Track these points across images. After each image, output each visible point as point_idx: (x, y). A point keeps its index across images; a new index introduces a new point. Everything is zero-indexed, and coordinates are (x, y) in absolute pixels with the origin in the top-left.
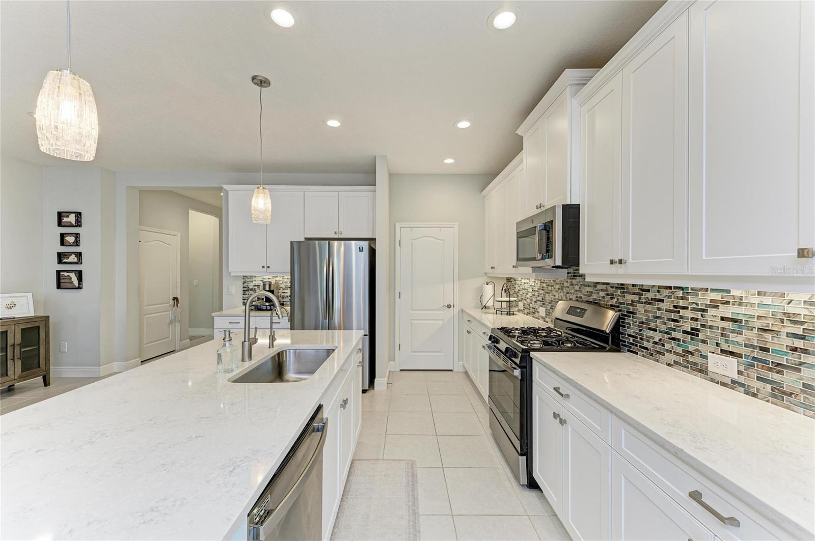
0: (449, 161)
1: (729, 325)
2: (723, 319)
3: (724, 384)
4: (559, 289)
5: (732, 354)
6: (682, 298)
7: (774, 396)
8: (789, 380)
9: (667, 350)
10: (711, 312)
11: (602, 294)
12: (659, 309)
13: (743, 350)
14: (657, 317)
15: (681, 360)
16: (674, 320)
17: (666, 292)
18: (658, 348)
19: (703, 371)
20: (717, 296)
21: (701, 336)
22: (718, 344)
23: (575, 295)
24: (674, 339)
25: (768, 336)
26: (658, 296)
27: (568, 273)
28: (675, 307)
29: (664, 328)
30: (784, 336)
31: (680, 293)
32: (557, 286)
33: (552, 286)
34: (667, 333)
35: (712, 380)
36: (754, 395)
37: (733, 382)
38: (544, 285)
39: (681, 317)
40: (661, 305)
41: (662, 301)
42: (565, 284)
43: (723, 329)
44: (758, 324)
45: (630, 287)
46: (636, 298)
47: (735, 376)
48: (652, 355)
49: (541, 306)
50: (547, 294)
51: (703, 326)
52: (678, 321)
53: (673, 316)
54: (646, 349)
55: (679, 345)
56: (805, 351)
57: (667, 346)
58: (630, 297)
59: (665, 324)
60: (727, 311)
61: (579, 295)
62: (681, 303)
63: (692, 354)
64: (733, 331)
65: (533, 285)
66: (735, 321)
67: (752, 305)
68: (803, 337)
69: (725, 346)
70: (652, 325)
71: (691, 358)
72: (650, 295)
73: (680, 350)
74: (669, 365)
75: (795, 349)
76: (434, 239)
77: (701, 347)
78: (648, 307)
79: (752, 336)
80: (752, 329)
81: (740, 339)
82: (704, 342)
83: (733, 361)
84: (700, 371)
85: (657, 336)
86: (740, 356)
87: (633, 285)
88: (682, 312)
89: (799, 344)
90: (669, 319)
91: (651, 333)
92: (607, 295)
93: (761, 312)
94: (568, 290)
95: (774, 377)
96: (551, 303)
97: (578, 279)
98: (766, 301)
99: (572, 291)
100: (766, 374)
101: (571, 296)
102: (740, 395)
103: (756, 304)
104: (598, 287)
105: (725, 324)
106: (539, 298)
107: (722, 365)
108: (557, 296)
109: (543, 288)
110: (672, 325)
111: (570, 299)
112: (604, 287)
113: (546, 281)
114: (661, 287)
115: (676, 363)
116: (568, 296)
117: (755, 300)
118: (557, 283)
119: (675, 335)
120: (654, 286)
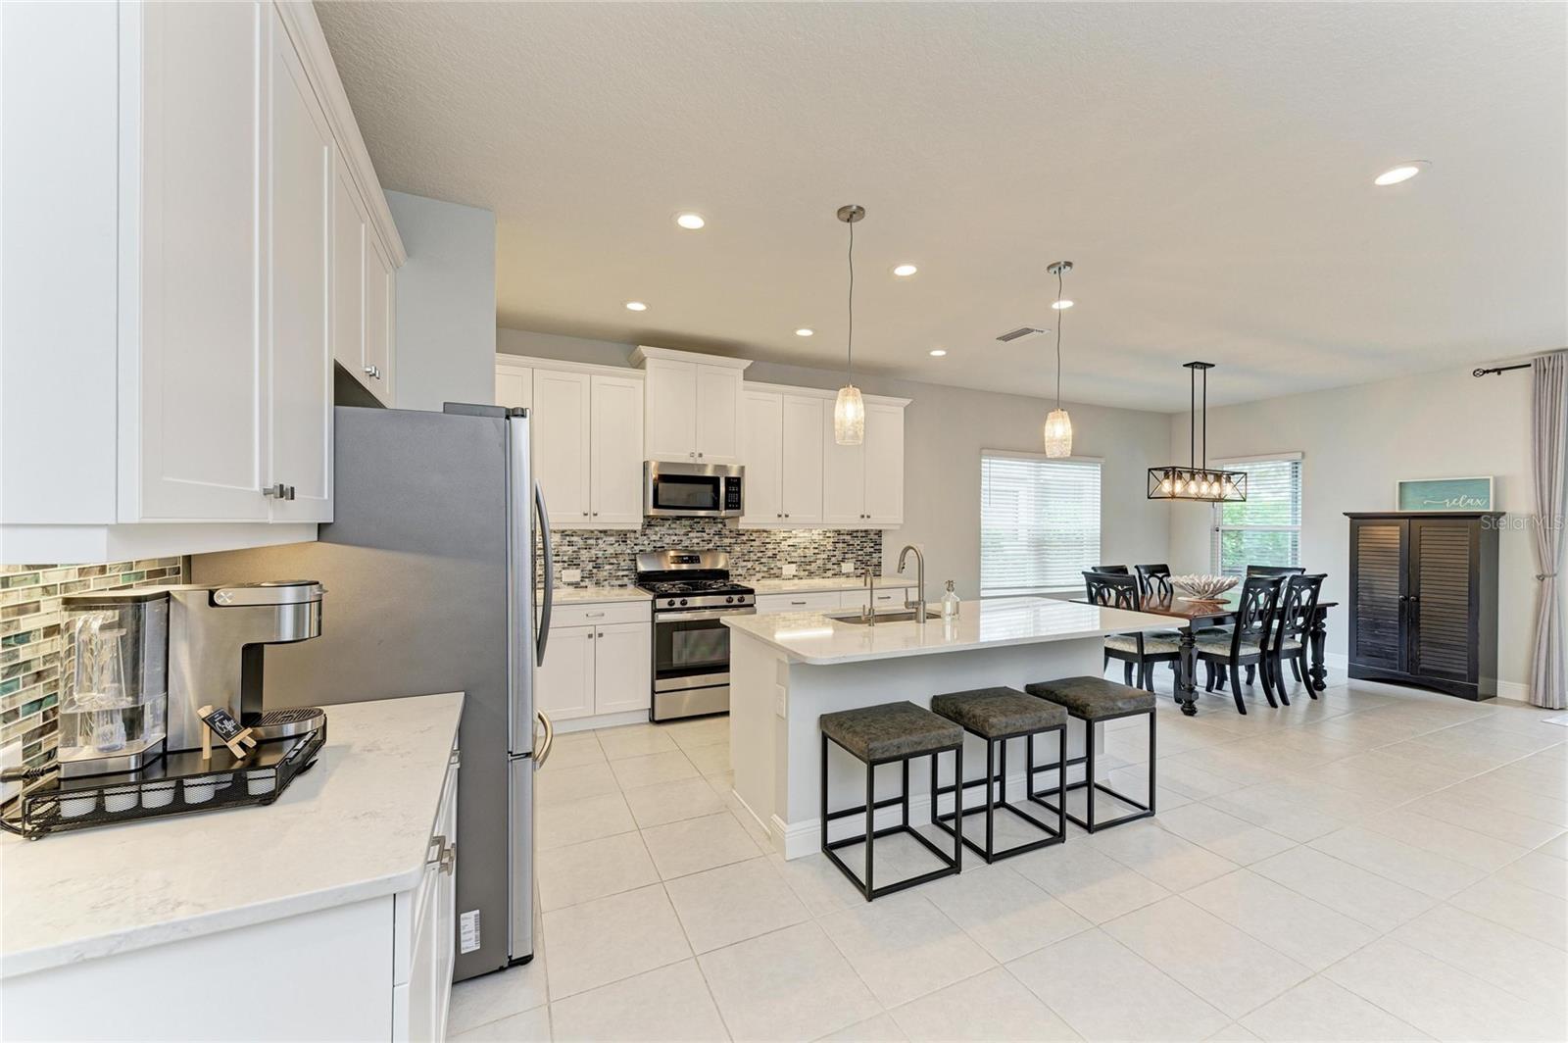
1: (792, 549)
2: (788, 546)
3: (788, 579)
4: (617, 541)
5: (793, 562)
6: (766, 538)
7: (808, 576)
8: (813, 567)
9: (757, 572)
10: (783, 543)
11: (695, 541)
12: (751, 546)
13: (797, 559)
14: (750, 552)
15: (766, 575)
16: (761, 552)
17: (754, 535)
18: (751, 572)
19: (780, 576)
20: (786, 535)
21: (778, 558)
22: (786, 560)
24: (762, 563)
25: (806, 550)
26: (752, 538)
28: (762, 543)
29: (755, 558)
30: (811, 549)
31: (765, 534)
32: (612, 539)
34: (757, 560)
35: (785, 578)
36: (801, 579)
37: (793, 576)
38: (575, 539)
39: (766, 549)
40: (753, 543)
41: (755, 540)
43: (789, 551)
44: (802, 545)
46: (733, 541)
47: (794, 573)
48: (746, 578)
49: (564, 569)
50: (583, 552)
51: (778, 552)
52: (764, 552)
53: (761, 549)
54: (741, 575)
55: (765, 566)
56: (818, 554)
57: (757, 569)
58: (727, 541)
59: (756, 555)
60: (790, 542)
61: (659, 544)
62: (768, 540)
63: (772, 569)
64: (793, 551)
66: (793, 546)
67: (800, 537)
68: (816, 549)
69: (789, 560)
70: (746, 558)
71: (772, 572)
73: (765, 569)
74: (758, 580)
75: (814, 554)
77: (779, 564)
79: (800, 552)
80: (800, 549)
81: (795, 554)
83: (794, 565)
85: (749, 565)
86: (796, 563)
88: (767, 546)
89: (816, 551)
91: (745, 564)
93: (803, 540)
94: (637, 541)
95: (808, 567)
96: (595, 561)
97: (657, 529)
98: (806, 534)
99: (646, 542)
100: (807, 568)
101: (642, 548)
102: (796, 581)
103: (802, 537)
104: (691, 535)
105: (789, 549)
106: (557, 558)
107: (789, 570)
108: (611, 550)
109: (571, 544)
110: (760, 555)
111: (641, 551)
112: (699, 534)
113: (579, 533)
114: (753, 531)
115: (763, 577)
116: (637, 548)
117: (801, 535)
118: (612, 535)
119: (763, 560)
120: (748, 531)
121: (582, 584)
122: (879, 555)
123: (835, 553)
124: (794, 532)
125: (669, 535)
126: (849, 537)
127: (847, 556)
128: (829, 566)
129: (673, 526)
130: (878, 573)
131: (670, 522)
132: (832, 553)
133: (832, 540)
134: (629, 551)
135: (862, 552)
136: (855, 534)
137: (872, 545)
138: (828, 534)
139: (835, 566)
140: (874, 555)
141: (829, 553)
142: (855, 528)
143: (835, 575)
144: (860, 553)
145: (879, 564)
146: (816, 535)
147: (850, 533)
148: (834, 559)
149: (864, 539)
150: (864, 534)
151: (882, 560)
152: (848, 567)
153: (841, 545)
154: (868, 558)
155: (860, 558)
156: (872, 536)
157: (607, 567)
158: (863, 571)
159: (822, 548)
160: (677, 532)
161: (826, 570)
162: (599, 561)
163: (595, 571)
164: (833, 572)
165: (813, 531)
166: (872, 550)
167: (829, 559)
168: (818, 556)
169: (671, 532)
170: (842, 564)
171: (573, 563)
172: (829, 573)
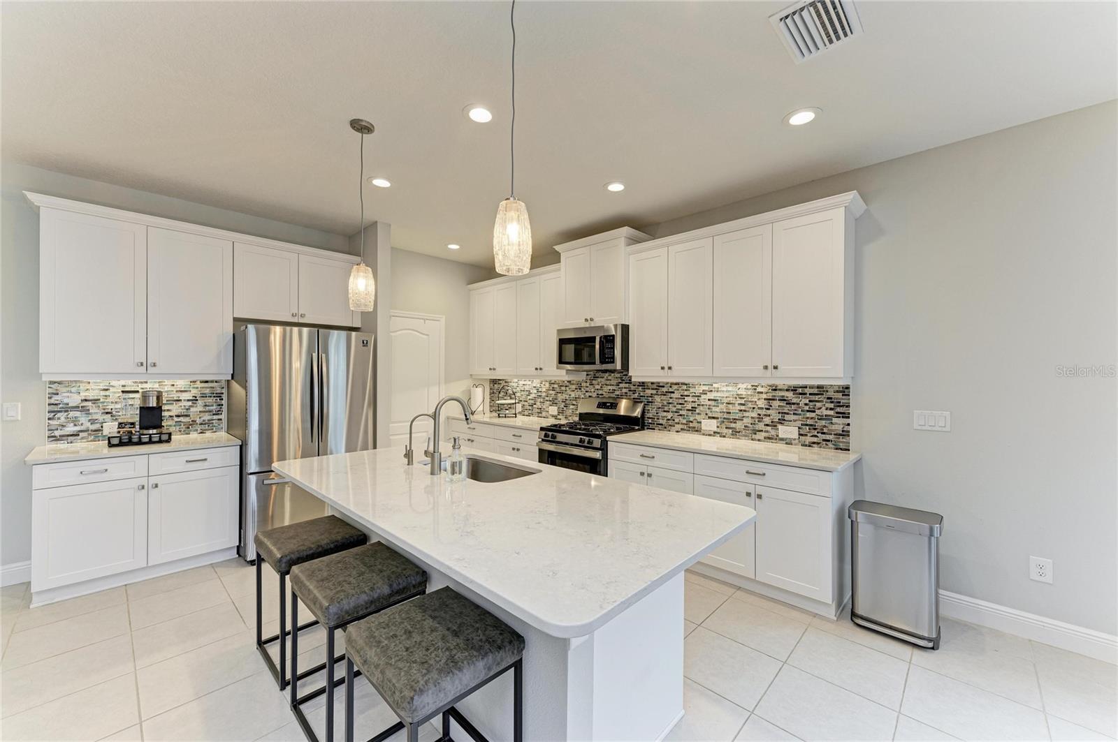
0: (454, 247)
1: (712, 403)
2: (709, 400)
3: (710, 435)
4: (576, 389)
5: (714, 418)
6: (686, 390)
7: (732, 435)
8: (739, 425)
9: (676, 423)
10: (703, 396)
11: (624, 390)
12: (671, 398)
13: (719, 415)
14: (670, 403)
15: (685, 427)
16: (681, 404)
17: (675, 387)
18: (670, 422)
19: (698, 431)
20: (706, 388)
21: (697, 411)
22: (706, 414)
23: (595, 393)
24: (681, 415)
25: (730, 406)
26: (670, 390)
27: (587, 375)
28: (681, 396)
29: (674, 409)
30: (737, 405)
31: (685, 387)
32: (574, 387)
33: (566, 386)
34: (676, 412)
35: (704, 434)
36: (724, 437)
37: (715, 433)
38: (556, 386)
39: (685, 401)
40: (672, 395)
41: (673, 392)
42: (584, 384)
43: (709, 405)
44: (726, 400)
45: (650, 384)
46: (654, 392)
47: (716, 429)
48: (666, 428)
49: (551, 405)
50: (559, 395)
51: (698, 405)
52: (683, 404)
53: (680, 401)
54: (662, 425)
55: (684, 418)
56: (745, 411)
57: (677, 420)
58: (649, 392)
59: (675, 406)
60: (711, 395)
61: (600, 392)
62: (686, 393)
63: (692, 422)
64: (714, 406)
65: (538, 386)
66: (715, 400)
67: (723, 391)
68: (744, 405)
69: (710, 415)
70: (666, 409)
71: (691, 425)
72: (664, 390)
73: (684, 421)
74: (677, 432)
75: (741, 411)
76: (418, 334)
77: (698, 417)
78: (663, 397)
79: (723, 407)
80: (723, 403)
81: (717, 409)
82: (698, 414)
83: (715, 421)
84: (697, 431)
85: (669, 415)
86: (717, 418)
87: (652, 383)
88: (686, 398)
89: (743, 408)
90: (677, 404)
91: (665, 414)
92: (629, 391)
93: (727, 395)
94: (588, 389)
95: (733, 425)
96: (564, 401)
97: (599, 380)
98: (730, 388)
99: (593, 390)
100: (730, 425)
101: (590, 395)
102: (717, 438)
103: (725, 391)
104: (621, 385)
105: (710, 403)
106: (547, 398)
107: (709, 425)
108: (573, 395)
109: (553, 389)
110: (679, 407)
111: (590, 396)
112: (627, 385)
113: (557, 382)
114: (672, 384)
115: (682, 429)
116: (587, 394)
117: (725, 389)
118: (573, 384)
119: (681, 412)
120: (667, 383)
121: (559, 417)
122: (846, 421)
123: (769, 412)
124: (715, 385)
125: (607, 385)
126: (790, 395)
127: (787, 417)
128: (761, 426)
129: (610, 378)
130: (842, 446)
131: (607, 374)
132: (763, 412)
133: (764, 396)
134: (583, 396)
135: (813, 415)
136: (800, 390)
137: (832, 406)
138: (759, 389)
139: (769, 428)
140: (835, 420)
141: (760, 411)
142: (801, 383)
143: (769, 438)
144: (808, 415)
145: (845, 434)
146: (743, 389)
147: (794, 389)
148: (767, 421)
149: (817, 398)
150: (816, 391)
151: (850, 428)
152: (789, 431)
153: (776, 404)
154: (823, 423)
155: (809, 422)
156: (831, 394)
157: (572, 407)
158: (815, 440)
159: (750, 405)
160: (612, 382)
161: (755, 432)
162: (567, 402)
163: (565, 408)
164: (766, 435)
165: (740, 386)
166: (832, 413)
167: (760, 418)
168: (746, 414)
169: (608, 382)
170: (780, 427)
171: (554, 403)
172: (761, 435)
